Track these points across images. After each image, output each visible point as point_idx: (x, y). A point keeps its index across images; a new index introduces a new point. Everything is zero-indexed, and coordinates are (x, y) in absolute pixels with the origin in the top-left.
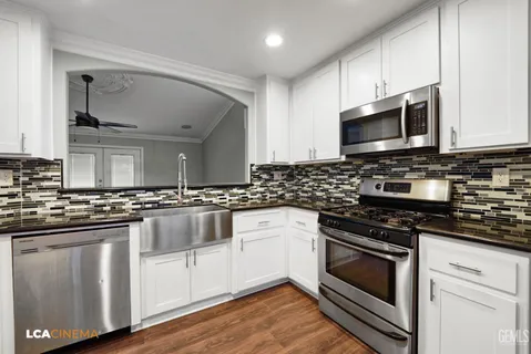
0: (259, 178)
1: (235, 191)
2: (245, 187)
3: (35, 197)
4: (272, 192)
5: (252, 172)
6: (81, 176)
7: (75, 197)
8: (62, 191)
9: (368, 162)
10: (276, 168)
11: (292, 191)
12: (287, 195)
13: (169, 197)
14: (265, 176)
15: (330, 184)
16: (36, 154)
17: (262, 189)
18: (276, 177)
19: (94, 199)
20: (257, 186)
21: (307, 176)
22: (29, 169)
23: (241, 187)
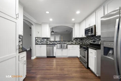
0: (75, 40)
1: (70, 42)
2: (72, 41)
3: (48, 42)
4: (77, 42)
5: (73, 39)
6: (52, 39)
7: (51, 42)
8: (50, 41)
9: (92, 37)
10: (78, 38)
11: (82, 42)
12: (81, 43)
13: (61, 42)
14: (76, 40)
15: (87, 41)
16: (48, 37)
17: (75, 42)
18: (78, 40)
19: (53, 42)
20: (74, 41)
21: (84, 40)
22: (47, 39)
23: (71, 41)
